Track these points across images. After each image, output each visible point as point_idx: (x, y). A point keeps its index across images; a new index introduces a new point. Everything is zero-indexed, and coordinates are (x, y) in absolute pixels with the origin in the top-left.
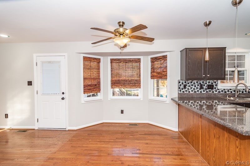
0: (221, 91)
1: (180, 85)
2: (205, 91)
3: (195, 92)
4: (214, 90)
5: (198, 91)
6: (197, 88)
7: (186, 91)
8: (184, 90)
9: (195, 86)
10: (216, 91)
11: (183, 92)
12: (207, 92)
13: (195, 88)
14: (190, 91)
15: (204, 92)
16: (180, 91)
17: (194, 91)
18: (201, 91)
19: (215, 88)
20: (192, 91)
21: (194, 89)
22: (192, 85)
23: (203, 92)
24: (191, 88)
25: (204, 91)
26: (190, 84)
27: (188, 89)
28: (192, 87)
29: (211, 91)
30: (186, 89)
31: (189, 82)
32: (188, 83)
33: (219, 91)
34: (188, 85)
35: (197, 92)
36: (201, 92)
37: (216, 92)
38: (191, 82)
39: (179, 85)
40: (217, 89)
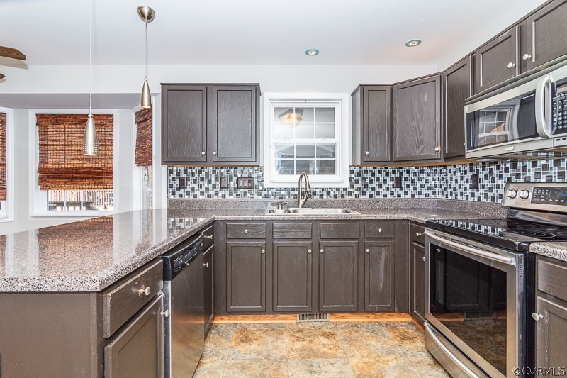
0: (270, 193)
1: (173, 179)
2: (235, 195)
3: (209, 196)
4: (255, 192)
5: (216, 194)
6: (214, 186)
7: (188, 193)
8: (182, 191)
9: (209, 182)
10: (259, 194)
11: (180, 196)
12: (238, 195)
13: (210, 186)
14: (197, 192)
15: (232, 197)
16: (173, 193)
17: (205, 194)
18: (223, 192)
19: (257, 187)
20: (202, 193)
21: (207, 189)
22: (202, 179)
23: (227, 197)
24: (200, 186)
25: (231, 194)
26: (196, 175)
27: (193, 189)
28: (201, 183)
29: (249, 195)
30: (188, 190)
31: (194, 171)
32: (193, 174)
33: (266, 192)
34: (192, 178)
35: (215, 197)
36: (224, 196)
37: (261, 197)
38: (200, 172)
39: (170, 178)
40: (261, 188)
